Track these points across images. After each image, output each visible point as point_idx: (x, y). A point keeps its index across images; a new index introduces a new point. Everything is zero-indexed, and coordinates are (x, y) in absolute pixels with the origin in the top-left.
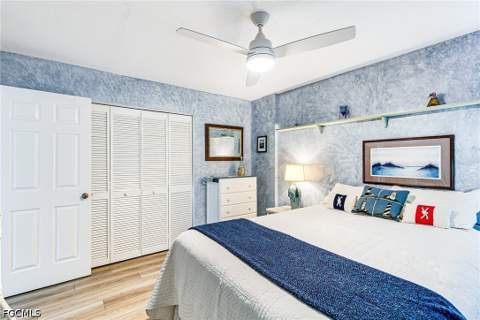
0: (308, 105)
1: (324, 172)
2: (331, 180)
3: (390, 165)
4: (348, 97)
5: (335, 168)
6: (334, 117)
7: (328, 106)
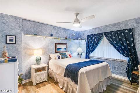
0: (39, 29)
1: (45, 51)
2: (47, 53)
3: (60, 48)
4: (52, 32)
5: (48, 49)
6: (48, 36)
7: (46, 32)
